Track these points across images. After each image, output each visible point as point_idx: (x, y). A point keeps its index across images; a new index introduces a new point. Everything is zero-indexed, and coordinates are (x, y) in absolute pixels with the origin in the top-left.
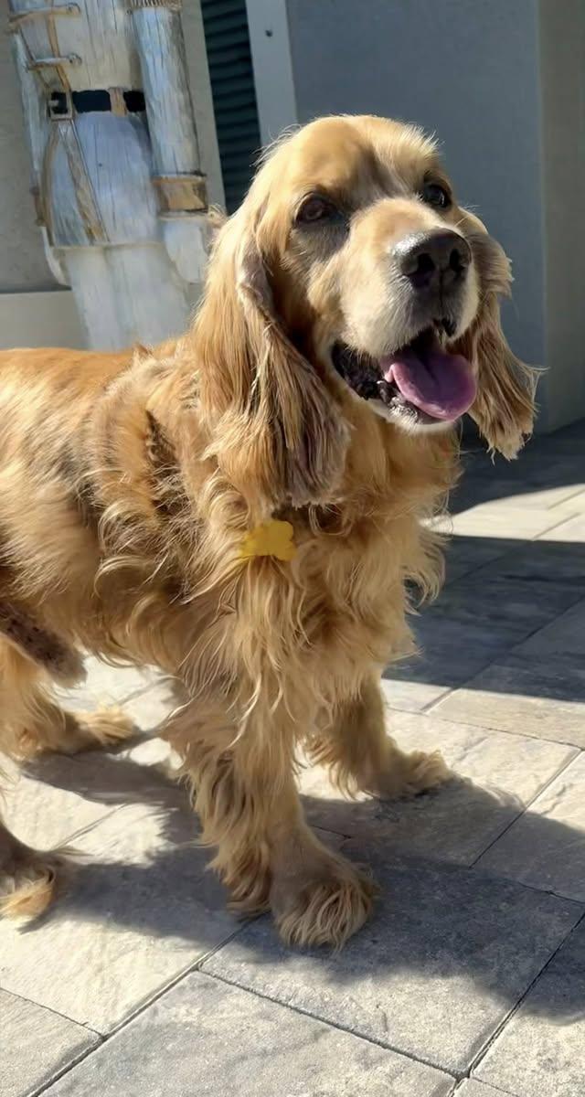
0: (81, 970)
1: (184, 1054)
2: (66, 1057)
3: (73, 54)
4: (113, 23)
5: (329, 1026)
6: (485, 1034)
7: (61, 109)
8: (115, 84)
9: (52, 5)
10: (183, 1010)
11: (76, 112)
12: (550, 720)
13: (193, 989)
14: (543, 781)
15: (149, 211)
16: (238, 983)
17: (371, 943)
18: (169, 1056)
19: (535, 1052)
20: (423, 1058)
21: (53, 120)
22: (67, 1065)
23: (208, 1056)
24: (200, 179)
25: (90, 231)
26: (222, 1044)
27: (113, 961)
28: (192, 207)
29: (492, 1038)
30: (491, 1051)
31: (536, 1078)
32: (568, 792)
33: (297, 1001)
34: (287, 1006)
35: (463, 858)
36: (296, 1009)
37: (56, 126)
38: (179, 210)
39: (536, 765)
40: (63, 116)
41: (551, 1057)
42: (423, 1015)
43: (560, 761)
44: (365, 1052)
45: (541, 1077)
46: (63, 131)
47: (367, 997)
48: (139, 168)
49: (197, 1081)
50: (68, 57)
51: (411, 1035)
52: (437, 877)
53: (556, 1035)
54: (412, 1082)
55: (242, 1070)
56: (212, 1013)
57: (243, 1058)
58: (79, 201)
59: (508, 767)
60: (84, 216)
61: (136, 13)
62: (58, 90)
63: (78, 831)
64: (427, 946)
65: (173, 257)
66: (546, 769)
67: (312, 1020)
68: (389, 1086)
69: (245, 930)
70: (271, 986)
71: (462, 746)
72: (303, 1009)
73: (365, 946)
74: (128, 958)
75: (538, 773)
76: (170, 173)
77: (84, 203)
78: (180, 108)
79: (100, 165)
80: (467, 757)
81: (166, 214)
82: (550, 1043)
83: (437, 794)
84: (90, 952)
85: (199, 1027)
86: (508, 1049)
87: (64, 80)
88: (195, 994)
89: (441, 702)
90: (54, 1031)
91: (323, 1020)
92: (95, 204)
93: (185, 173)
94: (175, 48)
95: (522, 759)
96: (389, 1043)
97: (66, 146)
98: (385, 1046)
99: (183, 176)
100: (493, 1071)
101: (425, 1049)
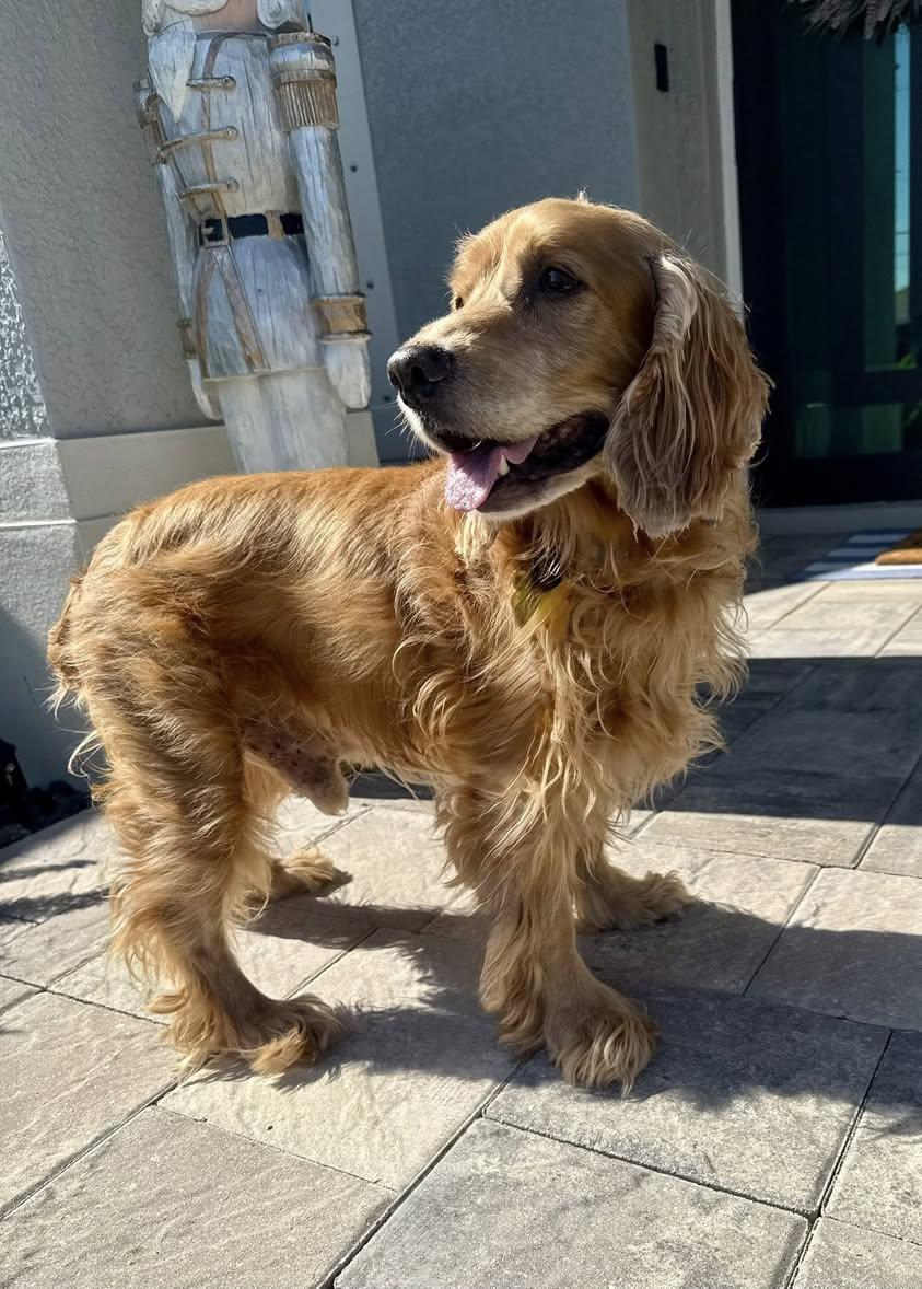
0: (355, 1125)
1: (498, 1208)
2: (370, 1219)
3: (231, 178)
4: (270, 145)
5: (647, 1171)
6: (825, 1170)
7: (216, 236)
8: (271, 208)
9: (209, 130)
10: (480, 1162)
11: (232, 238)
12: (775, 838)
13: (484, 1137)
14: (791, 901)
15: (309, 335)
16: (531, 1128)
17: (663, 1080)
18: (482, 1211)
19: (887, 1185)
20: (764, 1199)
21: (207, 249)
22: (372, 1227)
23: (525, 1209)
24: (361, 299)
25: (249, 357)
26: (535, 1195)
27: (387, 1112)
28: (354, 328)
29: (834, 1174)
30: (837, 1188)
31: (898, 1213)
32: (823, 911)
33: (604, 1143)
34: (592, 1150)
35: (733, 986)
36: (604, 1153)
37: (211, 254)
38: (341, 333)
39: (778, 885)
40: (219, 243)
41: (908, 1190)
42: (748, 1153)
43: (802, 880)
44: (699, 1195)
45: (903, 1211)
46: (219, 258)
47: (679, 1137)
48: (298, 293)
49: (522, 1236)
50: (225, 182)
51: (743, 1175)
52: (711, 1007)
53: (905, 1166)
54: (762, 1224)
55: (568, 1221)
56: (514, 1161)
57: (565, 1208)
58: (237, 328)
59: (747, 888)
60: (243, 344)
61: (294, 134)
62: (213, 217)
63: (305, 980)
64: (727, 1080)
65: (334, 381)
66: (790, 888)
67: (625, 1164)
68: (738, 1229)
69: (520, 1073)
70: (569, 1130)
71: (689, 869)
72: (612, 1153)
73: (658, 1083)
74: (403, 1108)
75: (783, 893)
76: (331, 295)
77: (243, 331)
78: (340, 229)
79: (260, 291)
80: (698, 880)
81: (327, 337)
82: (901, 1176)
83: (679, 920)
84: (359, 1105)
85: (504, 1178)
86: (856, 1184)
87: (219, 206)
88: (489, 1142)
89: (648, 826)
90: (347, 1192)
91: (637, 1163)
92: (255, 330)
93: (346, 294)
94: (333, 168)
95: (760, 879)
96: (721, 1185)
97: (222, 274)
98: (717, 1189)
99: (344, 297)
100: (847, 1208)
101: (764, 1189)
